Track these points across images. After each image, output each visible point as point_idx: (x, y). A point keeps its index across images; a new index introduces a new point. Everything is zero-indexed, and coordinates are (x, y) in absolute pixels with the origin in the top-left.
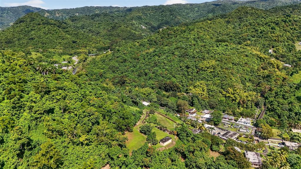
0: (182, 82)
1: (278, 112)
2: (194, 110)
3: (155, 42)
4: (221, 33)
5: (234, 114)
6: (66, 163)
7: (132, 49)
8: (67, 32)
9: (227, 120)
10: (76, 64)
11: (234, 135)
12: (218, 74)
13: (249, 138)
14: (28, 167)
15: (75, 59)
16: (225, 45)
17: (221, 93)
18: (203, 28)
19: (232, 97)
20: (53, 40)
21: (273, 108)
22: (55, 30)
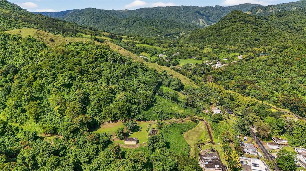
2: (283, 141)
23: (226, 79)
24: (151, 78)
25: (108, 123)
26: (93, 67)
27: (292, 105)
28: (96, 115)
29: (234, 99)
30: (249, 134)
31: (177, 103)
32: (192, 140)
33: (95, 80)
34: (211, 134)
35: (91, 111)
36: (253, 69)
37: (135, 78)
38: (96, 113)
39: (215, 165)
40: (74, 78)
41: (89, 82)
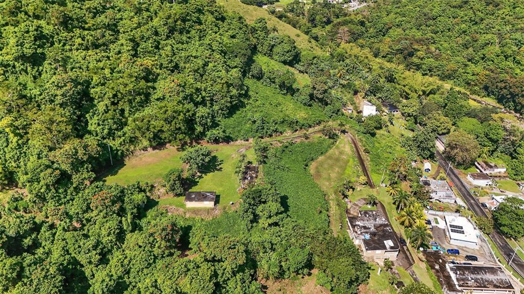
23: (373, 34)
24: (233, 37)
25: (142, 152)
26: (96, 8)
27: (505, 91)
28: (111, 134)
29: (395, 78)
30: (432, 157)
31: (292, 95)
32: (329, 179)
33: (104, 44)
34: (365, 163)
35: (99, 125)
36: (425, 15)
37: (197, 38)
38: (110, 129)
39: (385, 242)
40: (47, 39)
41: (87, 49)
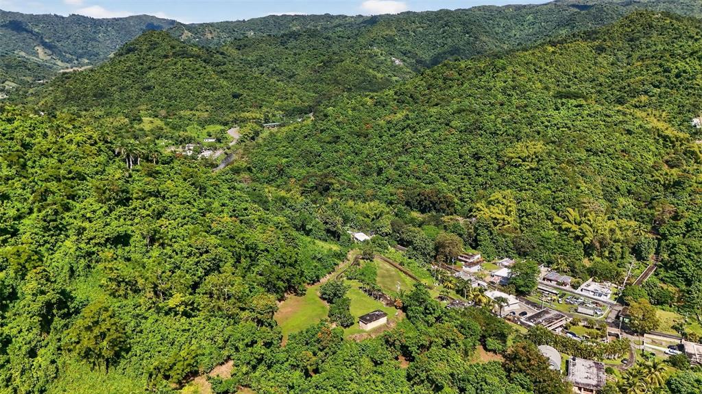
0: (461, 192)
1: (687, 272)
2: (476, 257)
3: (411, 97)
4: (578, 76)
5: (572, 271)
6: (137, 349)
7: (356, 114)
8: (222, 72)
9: (554, 283)
10: (233, 146)
11: (557, 319)
12: (547, 174)
13: (597, 329)
14: (59, 352)
15: (234, 134)
16: (576, 106)
17: (550, 219)
18: (534, 65)
19: (574, 231)
20: (191, 91)
21: (675, 260)
22: (197, 70)
